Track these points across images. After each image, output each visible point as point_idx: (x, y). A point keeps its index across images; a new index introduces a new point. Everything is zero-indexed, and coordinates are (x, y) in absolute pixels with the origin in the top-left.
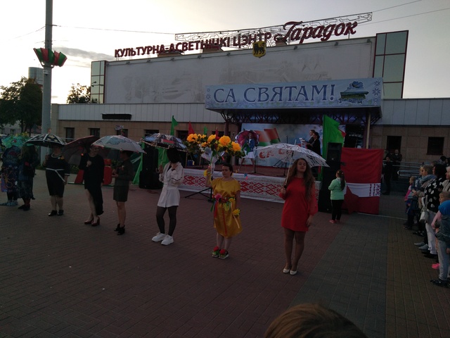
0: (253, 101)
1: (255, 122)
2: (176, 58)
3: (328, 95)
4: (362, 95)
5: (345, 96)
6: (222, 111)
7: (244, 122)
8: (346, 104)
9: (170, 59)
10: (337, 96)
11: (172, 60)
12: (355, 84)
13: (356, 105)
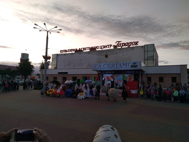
0: (106, 68)
1: (107, 74)
2: (81, 53)
3: (127, 66)
4: (136, 66)
5: (132, 66)
6: (97, 71)
7: (104, 74)
8: (132, 69)
10: (130, 66)
12: (134, 63)
13: (135, 69)
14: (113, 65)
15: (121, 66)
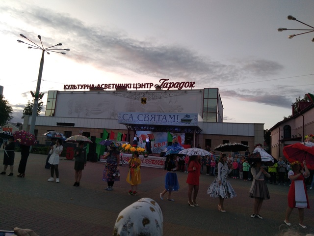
0: (141, 121)
1: (143, 130)
2: (100, 92)
3: (176, 120)
4: (190, 121)
5: (183, 121)
6: (126, 124)
7: (137, 130)
8: (183, 124)
9: (97, 92)
10: (180, 120)
11: (99, 93)
12: (187, 116)
13: (187, 125)
14: (153, 116)
15: (166, 119)
